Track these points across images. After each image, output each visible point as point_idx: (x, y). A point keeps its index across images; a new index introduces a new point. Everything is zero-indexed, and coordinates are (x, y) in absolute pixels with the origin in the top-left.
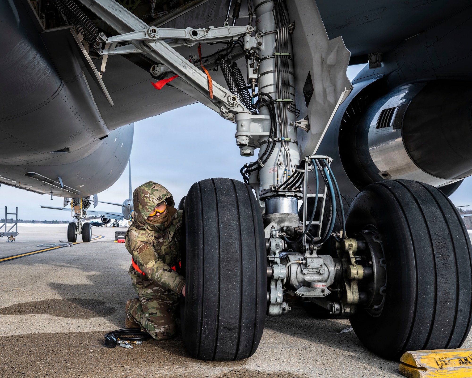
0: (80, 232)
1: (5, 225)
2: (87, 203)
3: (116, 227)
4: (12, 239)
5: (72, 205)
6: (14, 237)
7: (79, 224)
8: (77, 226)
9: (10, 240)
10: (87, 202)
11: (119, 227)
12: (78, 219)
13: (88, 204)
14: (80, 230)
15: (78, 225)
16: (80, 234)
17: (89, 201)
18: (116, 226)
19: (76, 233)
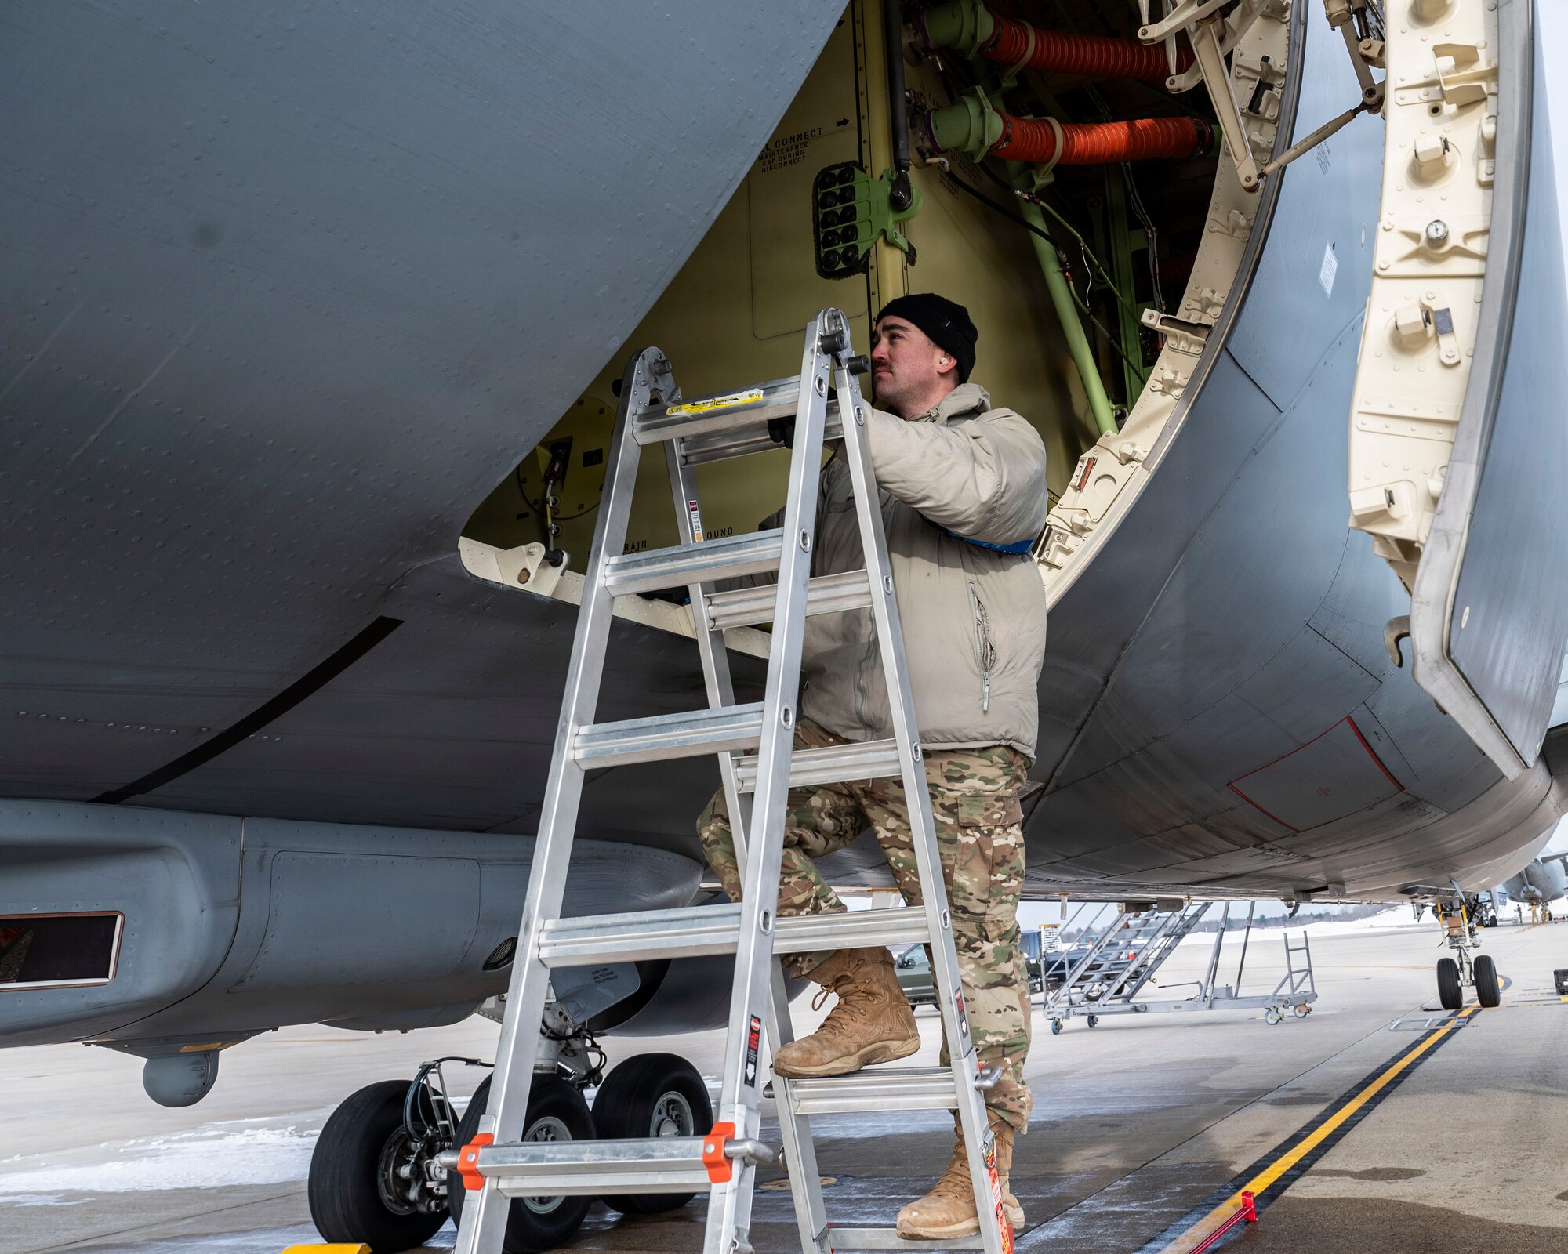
0: (1470, 983)
1: (1289, 980)
2: (1475, 905)
3: (1487, 926)
4: (1305, 1010)
5: (1440, 916)
6: (1307, 1005)
7: (1464, 961)
8: (1458, 967)
9: (1300, 1012)
10: (1473, 902)
11: (1499, 923)
12: (1459, 948)
13: (1478, 907)
14: (1468, 978)
15: (1461, 964)
16: (1468, 986)
17: (1479, 901)
18: (1487, 922)
19: (1459, 983)
